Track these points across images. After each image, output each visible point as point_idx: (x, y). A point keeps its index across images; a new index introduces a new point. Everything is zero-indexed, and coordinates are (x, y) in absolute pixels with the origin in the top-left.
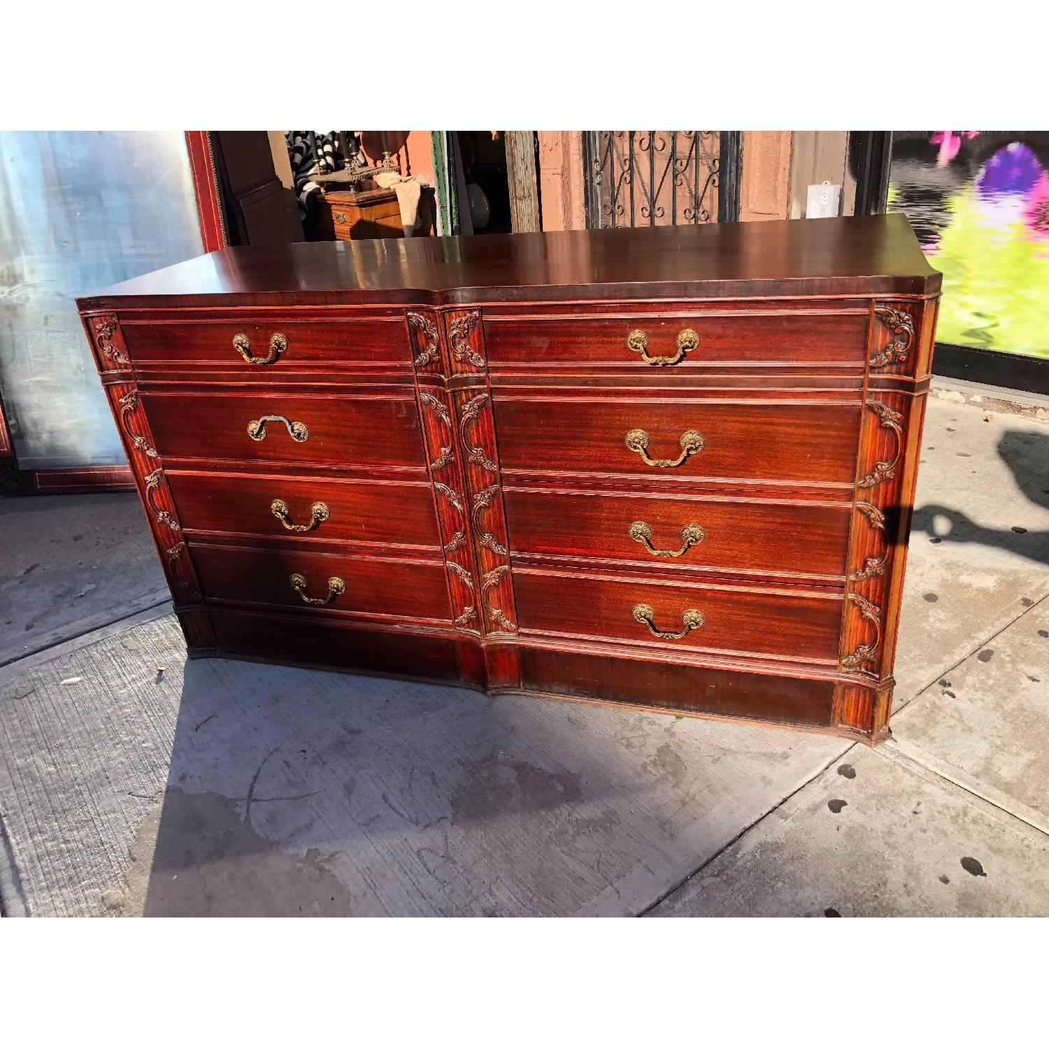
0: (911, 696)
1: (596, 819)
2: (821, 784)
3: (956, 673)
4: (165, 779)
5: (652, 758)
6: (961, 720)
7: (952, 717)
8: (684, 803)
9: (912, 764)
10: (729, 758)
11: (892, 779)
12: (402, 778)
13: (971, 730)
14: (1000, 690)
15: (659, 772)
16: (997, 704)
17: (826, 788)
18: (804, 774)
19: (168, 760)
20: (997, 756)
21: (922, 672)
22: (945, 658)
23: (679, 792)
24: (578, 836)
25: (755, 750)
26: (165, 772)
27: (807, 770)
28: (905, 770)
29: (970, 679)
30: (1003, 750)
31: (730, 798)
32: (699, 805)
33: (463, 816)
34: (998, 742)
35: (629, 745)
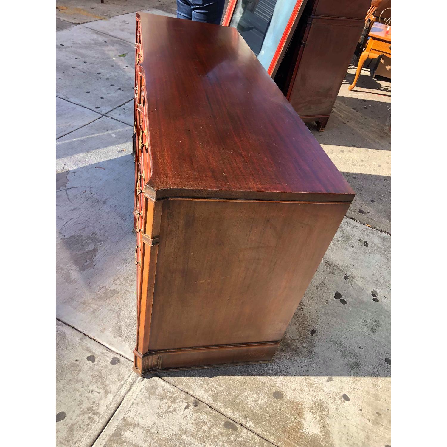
0: (181, 387)
1: (71, 278)
2: (104, 351)
3: (207, 409)
4: (73, 169)
5: (108, 288)
6: (167, 412)
7: (169, 407)
8: (84, 303)
9: (126, 389)
10: (114, 315)
11: (113, 380)
12: (83, 220)
13: (159, 416)
14: (200, 433)
15: (101, 292)
16: (186, 431)
17: (102, 353)
18: (110, 344)
19: (81, 167)
20: (141, 430)
21: (202, 391)
22: (219, 404)
23: (90, 301)
24: (61, 274)
25: (122, 324)
26: (76, 168)
27: (113, 345)
28: (121, 386)
29: (205, 417)
30: (147, 433)
31: (90, 318)
32: (84, 309)
33: (66, 241)
34: (153, 431)
35: (114, 280)
